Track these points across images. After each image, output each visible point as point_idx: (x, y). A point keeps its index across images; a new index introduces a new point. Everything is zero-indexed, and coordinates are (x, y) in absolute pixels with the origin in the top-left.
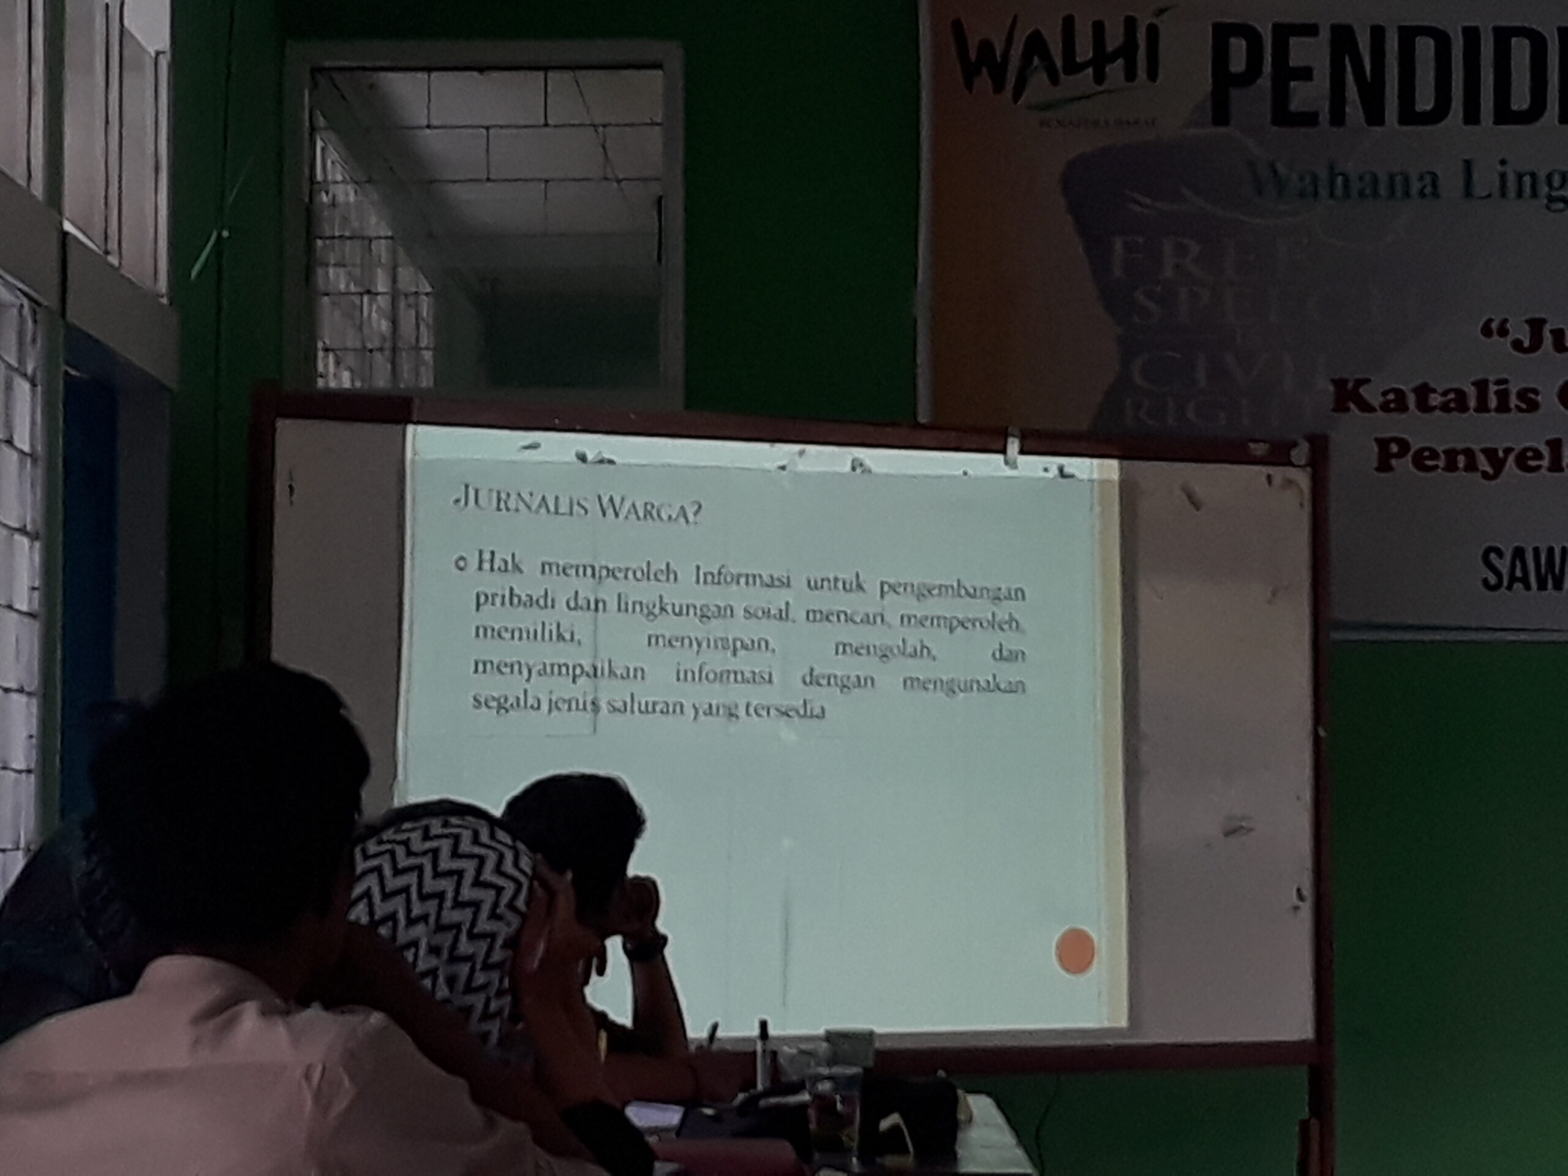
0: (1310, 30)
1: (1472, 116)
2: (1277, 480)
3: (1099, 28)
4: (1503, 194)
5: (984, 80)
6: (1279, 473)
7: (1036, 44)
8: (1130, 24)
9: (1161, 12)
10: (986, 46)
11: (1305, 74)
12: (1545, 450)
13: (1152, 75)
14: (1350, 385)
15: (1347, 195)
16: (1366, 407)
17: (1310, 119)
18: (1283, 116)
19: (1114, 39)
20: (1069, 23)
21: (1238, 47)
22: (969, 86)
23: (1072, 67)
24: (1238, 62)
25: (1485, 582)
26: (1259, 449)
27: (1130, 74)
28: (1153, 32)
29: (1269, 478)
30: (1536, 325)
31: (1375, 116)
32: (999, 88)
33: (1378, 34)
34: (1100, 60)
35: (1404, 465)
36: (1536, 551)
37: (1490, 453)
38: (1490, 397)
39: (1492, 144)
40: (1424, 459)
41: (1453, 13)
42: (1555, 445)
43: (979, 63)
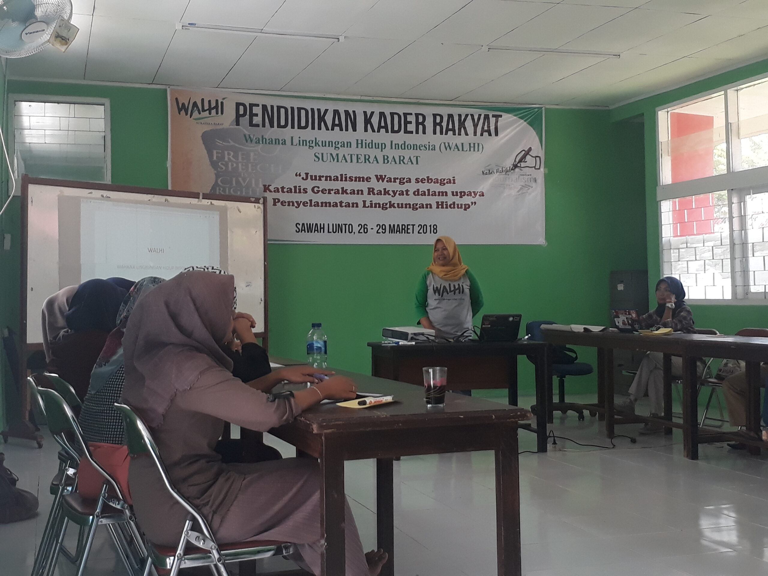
0: (258, 105)
1: (293, 127)
3: (210, 101)
4: (300, 144)
5: (183, 112)
6: (257, 205)
7: (195, 104)
8: (217, 101)
9: (224, 99)
10: (183, 104)
11: (256, 115)
12: (309, 202)
13: (222, 113)
14: (267, 186)
15: (266, 143)
16: (271, 191)
17: (258, 126)
18: (251, 124)
19: (213, 104)
20: (203, 100)
21: (241, 108)
22: (179, 113)
23: (204, 110)
24: (241, 112)
25: (296, 231)
26: (253, 200)
27: (217, 113)
28: (222, 103)
29: (255, 206)
30: (307, 174)
31: (272, 126)
32: (187, 114)
33: (272, 107)
34: (210, 109)
35: (279, 204)
36: (307, 224)
37: (297, 202)
38: (297, 190)
39: (297, 133)
40: (283, 203)
41: (288, 103)
42: (311, 201)
43: (182, 108)
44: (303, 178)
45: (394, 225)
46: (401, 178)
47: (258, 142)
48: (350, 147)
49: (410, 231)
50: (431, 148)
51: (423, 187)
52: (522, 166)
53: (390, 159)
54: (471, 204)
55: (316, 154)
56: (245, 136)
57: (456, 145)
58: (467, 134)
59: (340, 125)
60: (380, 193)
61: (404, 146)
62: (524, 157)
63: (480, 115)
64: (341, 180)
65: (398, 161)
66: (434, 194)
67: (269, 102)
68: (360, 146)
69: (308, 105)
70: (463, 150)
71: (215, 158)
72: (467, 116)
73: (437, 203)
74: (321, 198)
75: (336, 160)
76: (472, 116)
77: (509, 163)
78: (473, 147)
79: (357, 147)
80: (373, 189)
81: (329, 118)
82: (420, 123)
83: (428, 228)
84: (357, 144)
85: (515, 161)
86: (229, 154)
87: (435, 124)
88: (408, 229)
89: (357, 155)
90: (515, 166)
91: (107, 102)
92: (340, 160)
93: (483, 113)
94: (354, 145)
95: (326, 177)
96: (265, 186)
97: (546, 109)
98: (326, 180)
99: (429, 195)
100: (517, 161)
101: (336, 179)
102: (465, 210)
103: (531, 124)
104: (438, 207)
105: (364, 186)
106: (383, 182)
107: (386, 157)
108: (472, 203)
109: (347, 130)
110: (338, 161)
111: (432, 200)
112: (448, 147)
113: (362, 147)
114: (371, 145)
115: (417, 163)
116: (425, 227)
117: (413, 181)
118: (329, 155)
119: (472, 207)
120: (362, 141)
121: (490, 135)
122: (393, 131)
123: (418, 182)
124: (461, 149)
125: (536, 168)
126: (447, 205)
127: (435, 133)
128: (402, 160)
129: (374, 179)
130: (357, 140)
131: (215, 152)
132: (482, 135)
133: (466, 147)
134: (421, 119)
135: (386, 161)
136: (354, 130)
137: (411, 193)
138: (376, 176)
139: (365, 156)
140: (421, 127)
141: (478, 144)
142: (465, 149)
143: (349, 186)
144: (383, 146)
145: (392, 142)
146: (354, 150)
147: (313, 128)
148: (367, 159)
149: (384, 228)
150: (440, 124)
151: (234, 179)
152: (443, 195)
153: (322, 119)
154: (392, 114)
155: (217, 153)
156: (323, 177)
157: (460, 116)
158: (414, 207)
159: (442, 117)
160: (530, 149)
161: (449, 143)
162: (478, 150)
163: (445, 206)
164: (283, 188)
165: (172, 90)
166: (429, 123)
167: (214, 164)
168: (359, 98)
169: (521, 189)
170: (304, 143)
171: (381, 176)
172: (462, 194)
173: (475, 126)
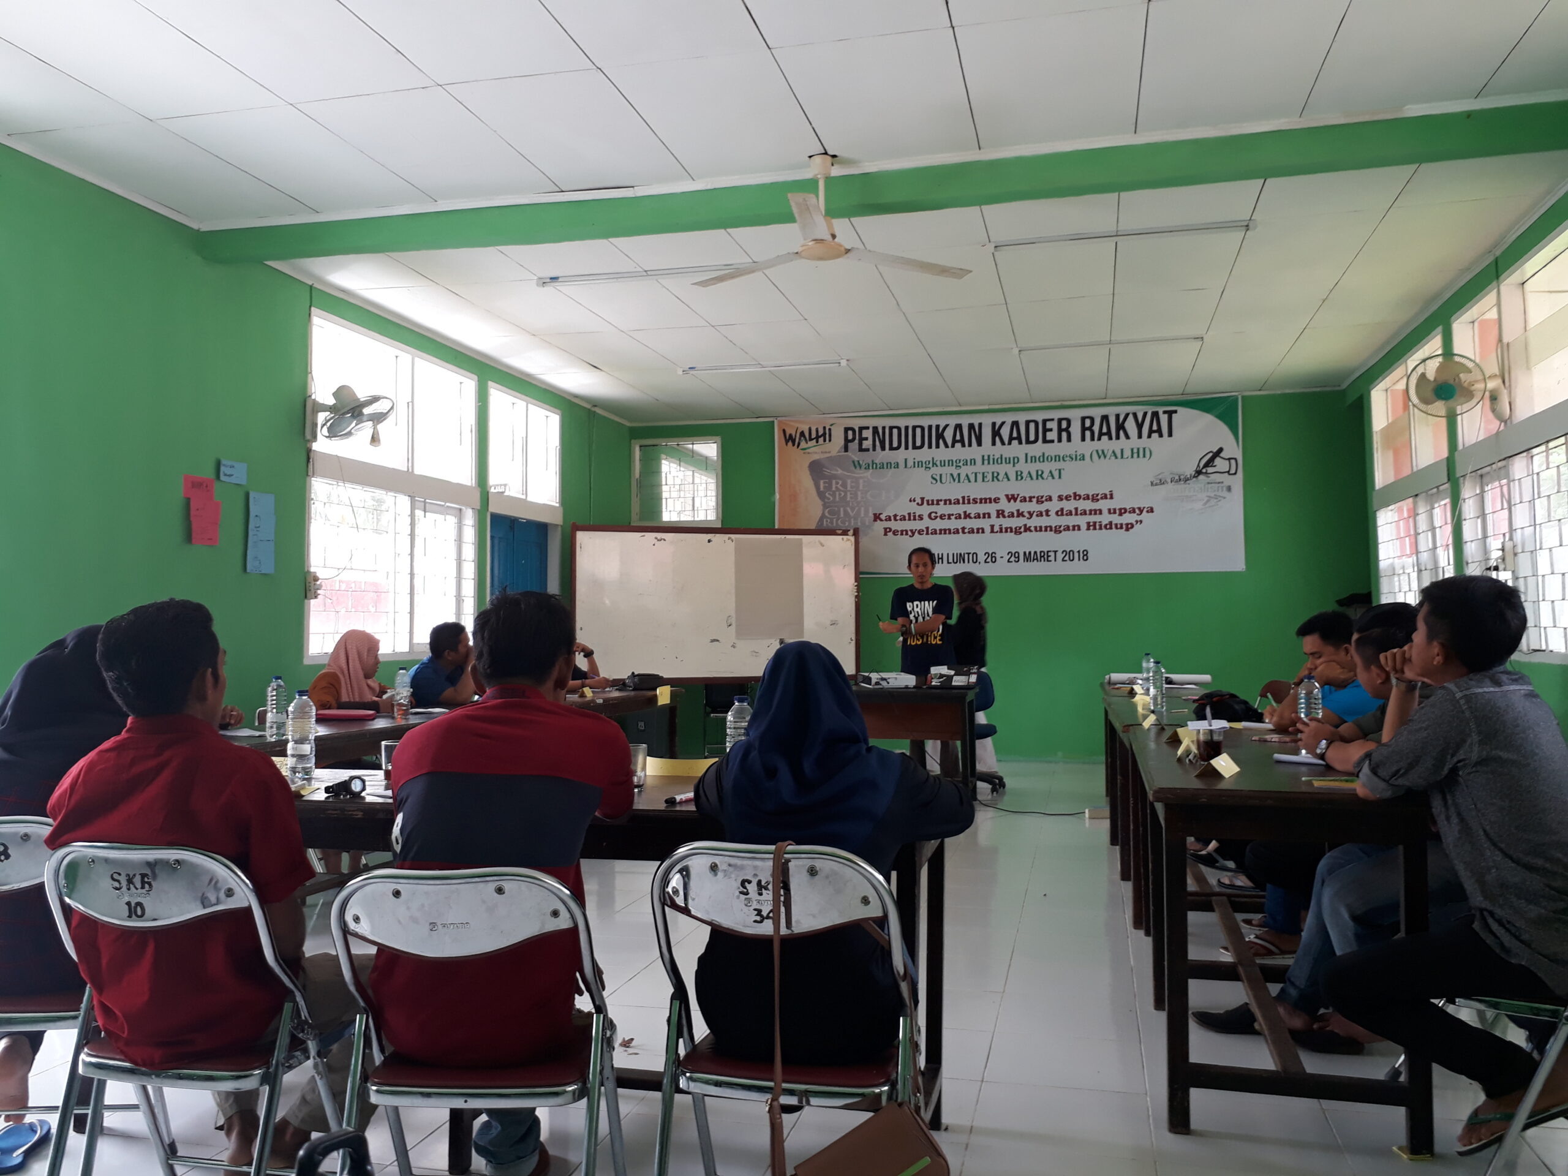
0: (868, 428)
1: (907, 448)
2: (845, 539)
3: (817, 429)
4: (914, 467)
5: (790, 443)
6: (845, 537)
7: (802, 434)
8: (824, 428)
9: (831, 425)
10: (791, 435)
11: (866, 439)
12: (925, 530)
13: (830, 441)
14: (878, 515)
15: (876, 468)
16: (881, 520)
17: (868, 450)
18: (861, 450)
19: (821, 432)
20: (810, 430)
21: (850, 433)
22: (787, 444)
23: (811, 439)
24: (850, 437)
27: (825, 441)
28: (830, 429)
29: (843, 539)
30: (922, 499)
31: (883, 448)
32: (794, 445)
33: (884, 428)
34: (818, 437)
35: (890, 534)
37: (911, 531)
38: (912, 517)
39: (912, 455)
40: (895, 533)
41: (902, 423)
42: (927, 528)
43: (790, 439)
44: (918, 504)
45: (1030, 553)
46: (1038, 497)
47: (867, 468)
48: (975, 464)
49: (1052, 558)
50: (1078, 458)
51: (1069, 505)
52: (1209, 472)
53: (1024, 475)
54: (1135, 523)
55: (934, 476)
56: (853, 462)
57: (1113, 452)
58: (1127, 437)
59: (962, 441)
60: (1012, 515)
61: (1043, 458)
62: (1212, 460)
63: (1145, 414)
64: (964, 503)
65: (1034, 476)
66: (1084, 513)
67: (880, 423)
68: (986, 462)
69: (925, 422)
70: (1122, 457)
71: (822, 488)
72: (1127, 415)
73: (1088, 523)
74: (938, 524)
75: (957, 480)
76: (1135, 415)
77: (1190, 470)
78: (1136, 453)
79: (983, 464)
80: (1003, 511)
81: (949, 435)
82: (1064, 429)
83: (1076, 555)
84: (983, 460)
85: (1198, 465)
86: (837, 483)
87: (1084, 429)
88: (1048, 556)
89: (983, 474)
90: (1199, 472)
91: (718, 439)
92: (962, 480)
93: (1150, 410)
94: (979, 461)
95: (945, 501)
96: (875, 515)
97: (1243, 397)
98: (945, 504)
99: (1076, 514)
100: (1202, 465)
101: (957, 502)
102: (1127, 529)
103: (1220, 417)
104: (1088, 529)
105: (992, 508)
106: (1015, 501)
107: (1019, 473)
108: (1137, 522)
109: (970, 445)
110: (959, 481)
111: (1082, 521)
112: (1102, 454)
113: (989, 463)
114: (1001, 460)
115: (1060, 477)
116: (1071, 553)
117: (1055, 498)
118: (948, 475)
119: (1137, 527)
120: (989, 456)
121: (1161, 436)
122: (1028, 442)
123: (1062, 500)
124: (1119, 455)
125: (1231, 472)
126: (1101, 526)
127: (1083, 439)
128: (1040, 475)
129: (1004, 500)
130: (983, 456)
131: (822, 482)
132: (1149, 436)
133: (1127, 453)
134: (1064, 425)
135: (1019, 478)
136: (979, 444)
137: (1052, 513)
138: (1007, 496)
139: (993, 473)
140: (1064, 435)
141: (1144, 449)
142: (1125, 456)
143: (972, 509)
144: (1015, 461)
145: (1026, 455)
146: (979, 468)
147: (930, 447)
148: (995, 477)
149: (1017, 555)
150: (1090, 429)
151: (842, 509)
152: (1095, 514)
153: (940, 436)
154: (1028, 423)
155: (824, 483)
156: (941, 500)
157: (1118, 416)
158: (1057, 530)
159: (1092, 420)
160: (1221, 450)
161: (1103, 451)
162: (1144, 456)
163: (1098, 527)
164: (895, 516)
165: (780, 422)
166: (1076, 429)
167: (821, 495)
168: (986, 407)
169: (1208, 501)
170: (920, 464)
171: (1013, 496)
172: (1122, 512)
173: (1140, 426)
